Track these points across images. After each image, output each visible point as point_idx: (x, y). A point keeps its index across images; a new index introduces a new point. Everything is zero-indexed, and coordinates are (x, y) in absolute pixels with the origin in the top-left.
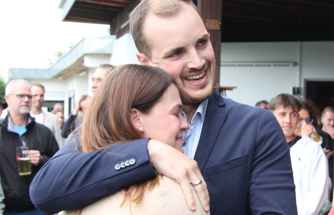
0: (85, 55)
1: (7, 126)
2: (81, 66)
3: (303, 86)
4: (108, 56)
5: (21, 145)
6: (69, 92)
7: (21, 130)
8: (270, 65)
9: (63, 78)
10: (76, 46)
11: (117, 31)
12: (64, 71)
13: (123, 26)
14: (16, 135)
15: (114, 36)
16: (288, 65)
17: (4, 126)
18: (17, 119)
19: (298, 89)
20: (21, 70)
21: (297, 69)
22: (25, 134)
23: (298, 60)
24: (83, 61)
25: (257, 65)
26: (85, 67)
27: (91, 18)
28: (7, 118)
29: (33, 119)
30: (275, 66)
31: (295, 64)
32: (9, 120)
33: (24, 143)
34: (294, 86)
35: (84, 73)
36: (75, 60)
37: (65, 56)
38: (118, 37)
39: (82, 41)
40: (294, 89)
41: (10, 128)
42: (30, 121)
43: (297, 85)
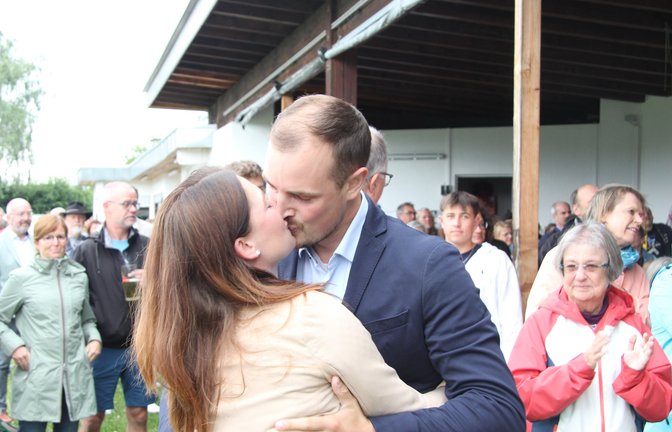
0: (179, 149)
1: (103, 241)
2: (172, 163)
3: (453, 184)
4: (207, 150)
5: (123, 263)
6: (155, 196)
7: (122, 245)
8: (412, 159)
9: (148, 180)
10: (166, 138)
11: (218, 118)
12: (150, 170)
13: (226, 113)
14: (116, 252)
15: (215, 126)
16: (435, 158)
17: (100, 241)
18: (116, 232)
19: (448, 187)
20: (93, 169)
21: (446, 162)
22: (127, 250)
23: (447, 152)
24: (175, 157)
25: (396, 159)
26: (177, 164)
27: (185, 103)
28: (102, 230)
29: (136, 231)
30: (418, 159)
31: (444, 156)
32: (106, 233)
33: (126, 261)
34: (442, 184)
35: (174, 172)
36: (164, 156)
37: (151, 151)
38: (219, 127)
39: (174, 132)
40: (443, 187)
41: (109, 243)
42: (132, 234)
43: (447, 183)
